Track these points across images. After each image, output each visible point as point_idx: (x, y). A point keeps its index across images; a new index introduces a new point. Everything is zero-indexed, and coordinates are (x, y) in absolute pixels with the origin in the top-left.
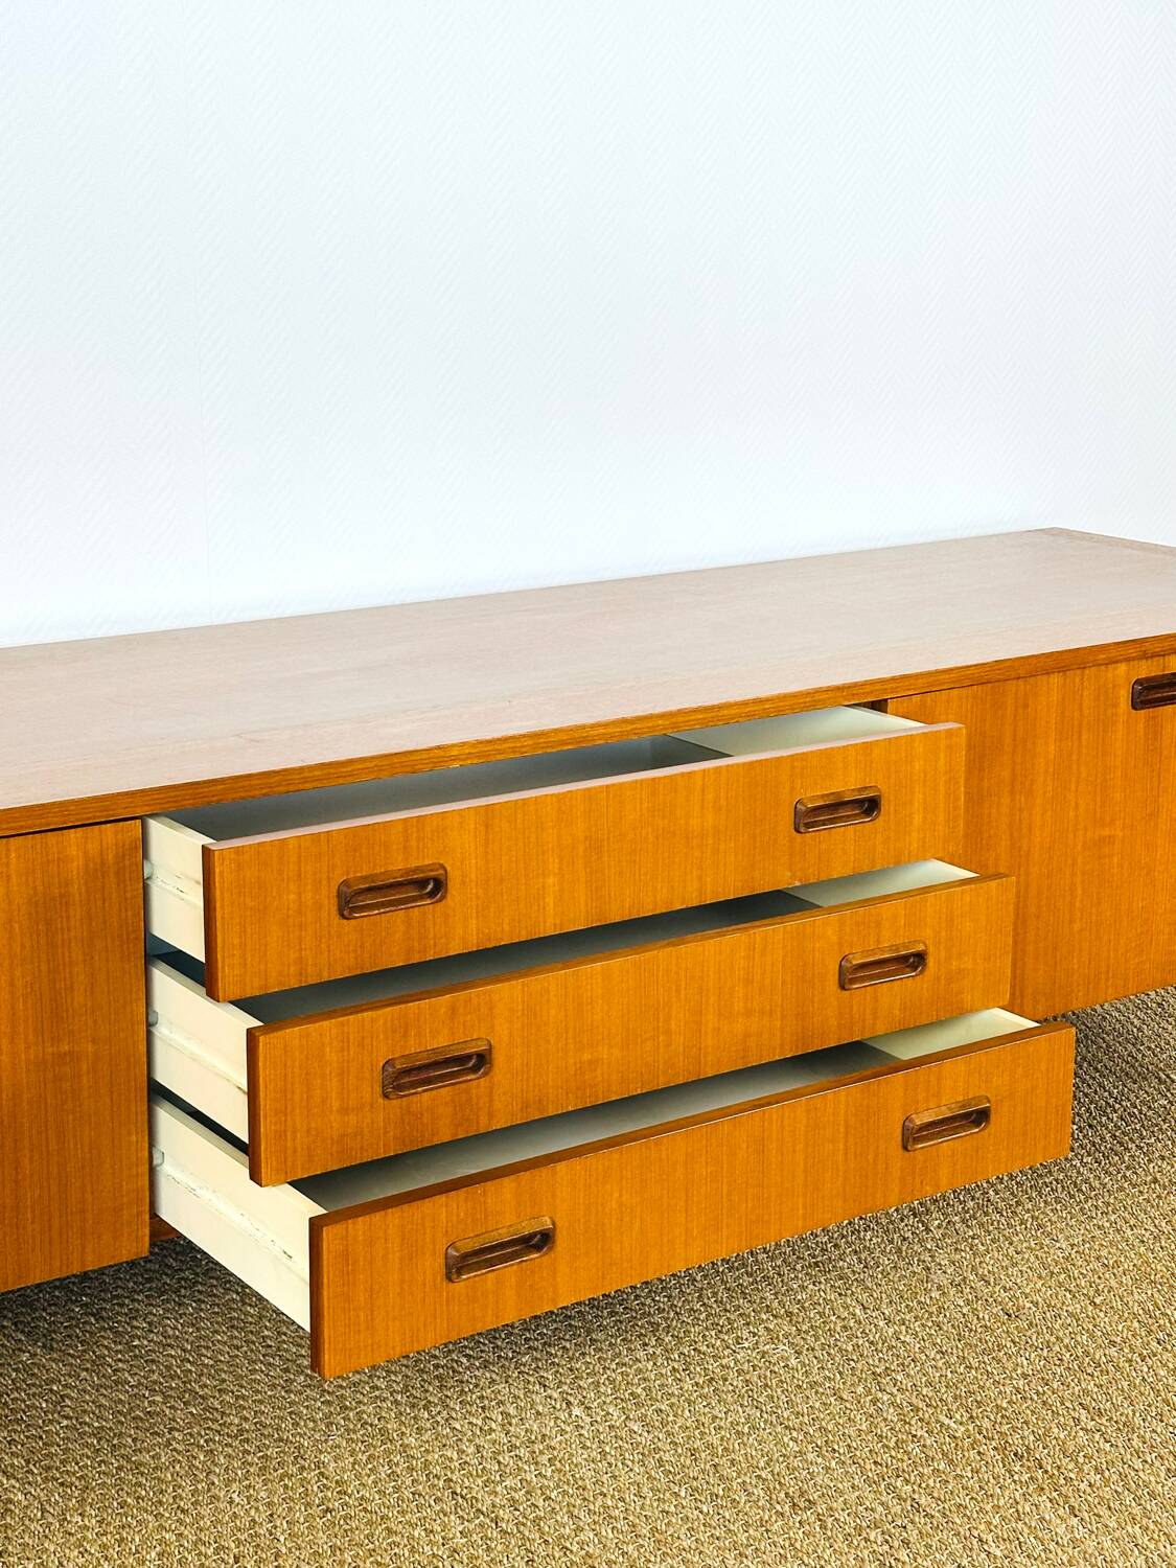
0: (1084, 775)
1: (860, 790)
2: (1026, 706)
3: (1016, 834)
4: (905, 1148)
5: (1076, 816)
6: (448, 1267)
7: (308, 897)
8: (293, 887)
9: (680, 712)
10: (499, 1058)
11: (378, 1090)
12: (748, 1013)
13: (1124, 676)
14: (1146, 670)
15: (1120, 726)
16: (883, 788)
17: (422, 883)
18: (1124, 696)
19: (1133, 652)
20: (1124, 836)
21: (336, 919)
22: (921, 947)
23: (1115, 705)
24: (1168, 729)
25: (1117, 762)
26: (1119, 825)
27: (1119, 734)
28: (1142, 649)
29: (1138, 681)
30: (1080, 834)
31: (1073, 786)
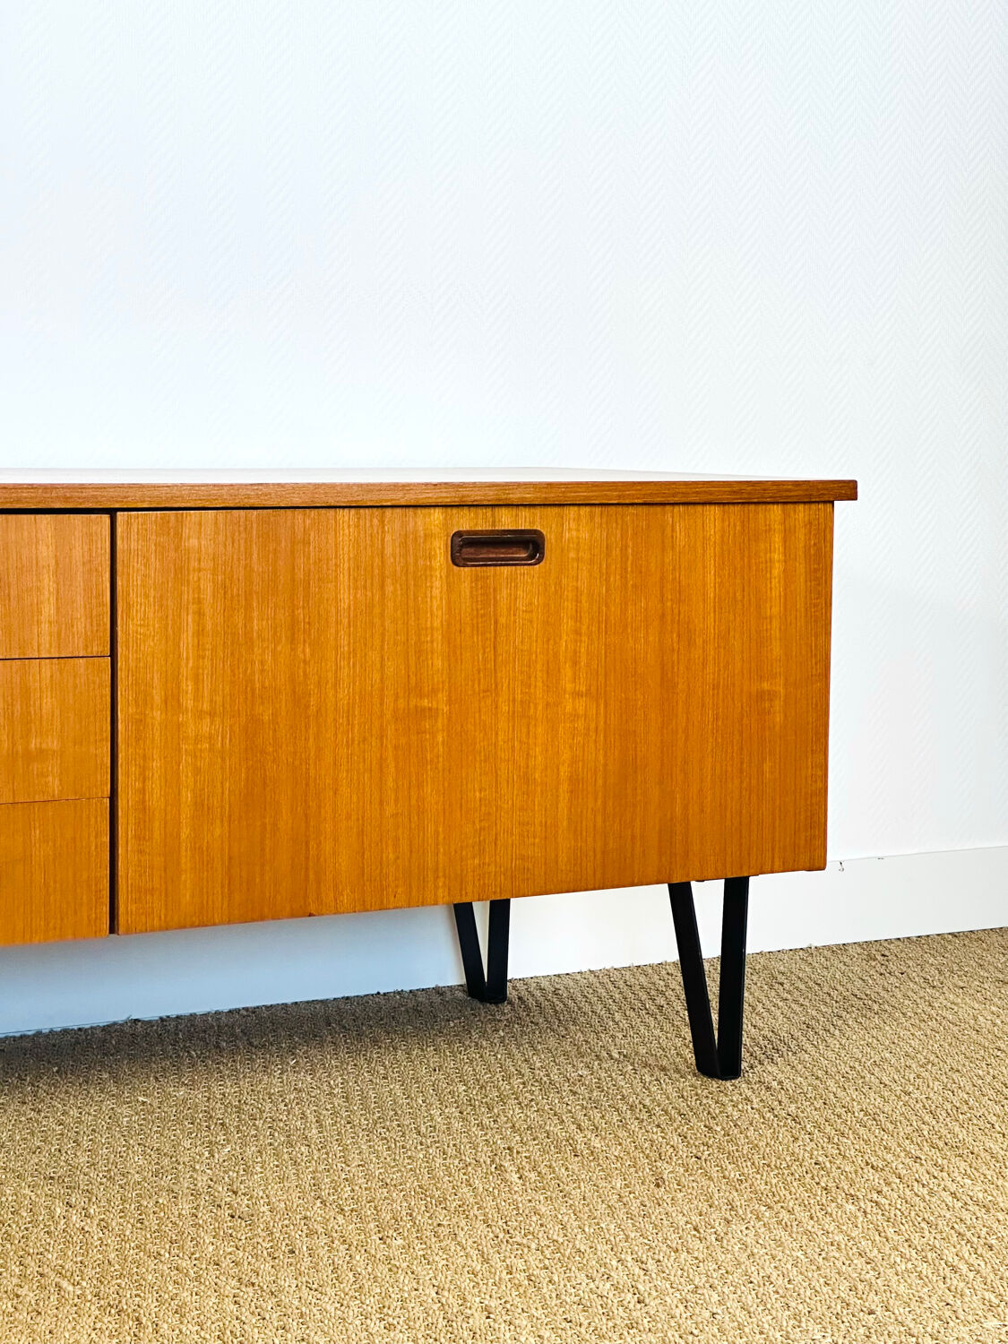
0: (390, 632)
2: (306, 541)
3: (300, 690)
5: (382, 679)
13: (438, 527)
14: (466, 522)
15: (437, 582)
18: (441, 549)
20: (451, 713)
23: (429, 557)
24: (505, 593)
25: (437, 623)
26: (442, 696)
27: (436, 592)
28: (457, 499)
29: (458, 534)
30: (389, 700)
31: (377, 643)
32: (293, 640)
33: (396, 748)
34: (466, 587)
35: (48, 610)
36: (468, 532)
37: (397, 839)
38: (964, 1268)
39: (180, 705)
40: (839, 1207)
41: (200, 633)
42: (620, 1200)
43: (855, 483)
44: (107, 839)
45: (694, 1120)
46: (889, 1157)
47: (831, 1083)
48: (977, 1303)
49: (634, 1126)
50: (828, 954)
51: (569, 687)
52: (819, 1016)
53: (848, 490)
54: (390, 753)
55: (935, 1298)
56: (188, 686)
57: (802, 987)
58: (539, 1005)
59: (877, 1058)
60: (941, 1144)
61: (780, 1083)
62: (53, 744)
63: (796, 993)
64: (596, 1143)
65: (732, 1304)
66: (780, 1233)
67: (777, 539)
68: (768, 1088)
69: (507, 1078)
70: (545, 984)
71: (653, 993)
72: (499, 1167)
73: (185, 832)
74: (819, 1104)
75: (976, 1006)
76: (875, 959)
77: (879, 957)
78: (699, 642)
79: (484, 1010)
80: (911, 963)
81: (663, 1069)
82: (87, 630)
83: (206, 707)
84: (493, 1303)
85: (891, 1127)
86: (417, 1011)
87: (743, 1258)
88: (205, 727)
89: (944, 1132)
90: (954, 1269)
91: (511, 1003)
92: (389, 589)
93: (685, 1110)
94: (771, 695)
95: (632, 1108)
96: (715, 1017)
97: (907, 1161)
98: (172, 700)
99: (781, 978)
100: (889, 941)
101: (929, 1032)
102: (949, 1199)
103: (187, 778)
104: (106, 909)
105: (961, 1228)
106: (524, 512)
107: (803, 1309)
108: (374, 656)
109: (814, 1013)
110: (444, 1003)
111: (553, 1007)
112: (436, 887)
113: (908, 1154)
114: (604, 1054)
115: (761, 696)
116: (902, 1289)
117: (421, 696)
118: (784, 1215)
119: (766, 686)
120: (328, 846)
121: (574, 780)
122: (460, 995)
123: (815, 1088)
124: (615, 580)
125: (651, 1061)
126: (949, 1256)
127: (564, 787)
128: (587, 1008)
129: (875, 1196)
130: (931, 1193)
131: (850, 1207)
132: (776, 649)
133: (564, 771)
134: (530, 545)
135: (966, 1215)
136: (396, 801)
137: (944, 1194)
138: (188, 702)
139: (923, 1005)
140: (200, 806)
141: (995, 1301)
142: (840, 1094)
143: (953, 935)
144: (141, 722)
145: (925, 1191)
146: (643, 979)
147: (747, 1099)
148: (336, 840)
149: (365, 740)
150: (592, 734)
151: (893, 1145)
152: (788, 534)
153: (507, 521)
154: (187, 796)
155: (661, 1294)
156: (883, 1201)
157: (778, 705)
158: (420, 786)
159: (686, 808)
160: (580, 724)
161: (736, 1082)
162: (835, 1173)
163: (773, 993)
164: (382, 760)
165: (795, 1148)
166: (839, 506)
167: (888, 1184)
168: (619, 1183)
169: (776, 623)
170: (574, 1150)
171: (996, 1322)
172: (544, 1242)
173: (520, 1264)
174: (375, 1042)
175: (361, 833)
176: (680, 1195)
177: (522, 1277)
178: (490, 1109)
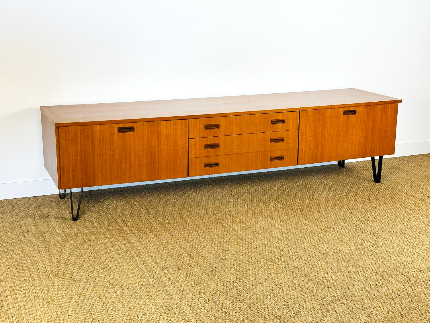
0: (335, 125)
1: (282, 119)
2: (324, 113)
3: (323, 133)
4: (270, 161)
5: (333, 131)
6: (205, 166)
7: (201, 126)
8: (199, 125)
9: (266, 110)
10: (220, 146)
11: (204, 148)
12: (257, 144)
13: (342, 110)
14: (346, 109)
15: (341, 117)
16: (285, 119)
17: (216, 126)
18: (342, 113)
19: (343, 106)
20: (342, 135)
21: (204, 130)
22: (283, 138)
23: (340, 114)
24: (350, 118)
25: (341, 123)
26: (341, 133)
27: (341, 119)
28: (345, 106)
29: (344, 111)
30: (334, 134)
31: (333, 126)
32: (322, 126)
33: (335, 140)
34: (345, 118)
35: (291, 124)
36: (346, 111)
37: (334, 152)
38: (411, 214)
39: (307, 136)
40: (395, 205)
41: (310, 126)
42: (365, 202)
43: (402, 100)
44: (297, 153)
45: (374, 190)
46: (402, 197)
47: (393, 184)
48: (412, 220)
49: (365, 191)
50: (393, 159)
51: (359, 131)
52: (392, 172)
53: (401, 101)
54: (334, 141)
55: (407, 219)
56: (308, 133)
57: (389, 166)
58: (349, 168)
59: (401, 180)
60: (409, 195)
61: (386, 184)
62: (291, 141)
63: (388, 167)
64: (360, 193)
65: (381, 218)
66: (387, 208)
67: (390, 109)
68: (384, 185)
69: (346, 181)
70: (350, 164)
71: (366, 166)
72: (348, 196)
73: (307, 152)
74: (392, 187)
75: (416, 170)
76: (401, 160)
77: (402, 160)
78: (377, 124)
79: (341, 169)
80: (407, 162)
81: (369, 181)
82: (296, 126)
83: (310, 136)
84: (350, 217)
85: (402, 192)
86: (331, 168)
87: (382, 212)
88: (310, 138)
89: (410, 193)
90: (410, 214)
91: (345, 168)
92: (335, 119)
93: (373, 188)
94: (388, 131)
95: (365, 187)
96: (377, 173)
97: (404, 198)
98: (306, 135)
99: (386, 164)
100: (403, 157)
101: (409, 175)
102: (410, 204)
103: (308, 145)
104: (297, 162)
105: (411, 208)
106: (354, 107)
107: (390, 219)
108: (333, 128)
109: (391, 171)
110: (335, 167)
111: (352, 169)
112: (339, 158)
113: (404, 196)
114: (360, 178)
115: (386, 131)
116: (403, 217)
117: (338, 133)
118: (387, 206)
119: (387, 129)
120: (325, 153)
121: (359, 143)
122: (337, 166)
123: (391, 185)
124: (366, 116)
125: (367, 179)
126: (409, 212)
127: (357, 144)
128: (356, 169)
129: (399, 203)
130: (407, 203)
131: (396, 205)
132: (389, 124)
133: (358, 142)
134: (354, 112)
135: (412, 207)
136: (335, 147)
137: (409, 203)
138: (308, 135)
139: (408, 170)
140: (309, 149)
141: (415, 219)
142: (395, 186)
143: (414, 155)
144: (302, 138)
145: (406, 203)
146: (364, 163)
147: (381, 186)
148: (326, 152)
149: (331, 139)
150: (362, 137)
151: (402, 195)
152: (391, 108)
153: (351, 109)
154: (307, 147)
155: (371, 216)
156: (401, 204)
157: (388, 132)
158: (338, 145)
159: (374, 147)
160: (360, 136)
161: (380, 183)
162: (394, 199)
163: (385, 167)
164: (333, 142)
165: (389, 195)
166: (399, 104)
167: (401, 201)
168: (364, 200)
169: (389, 121)
170: (357, 194)
171: (415, 222)
172: (355, 208)
173: (352, 211)
174: (326, 174)
175: (330, 151)
176: (373, 202)
177: (353, 213)
178: (345, 187)
